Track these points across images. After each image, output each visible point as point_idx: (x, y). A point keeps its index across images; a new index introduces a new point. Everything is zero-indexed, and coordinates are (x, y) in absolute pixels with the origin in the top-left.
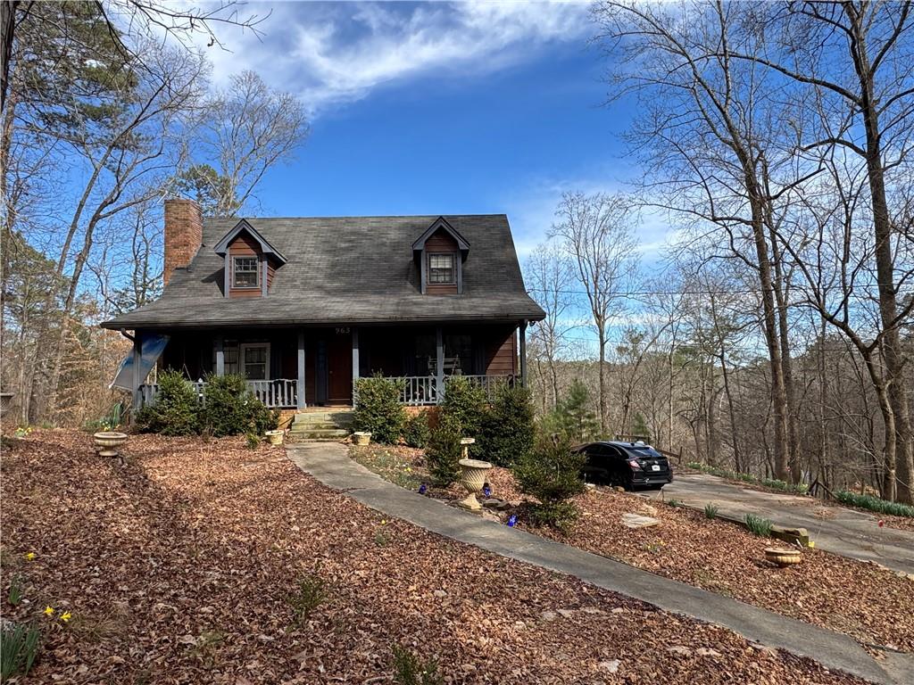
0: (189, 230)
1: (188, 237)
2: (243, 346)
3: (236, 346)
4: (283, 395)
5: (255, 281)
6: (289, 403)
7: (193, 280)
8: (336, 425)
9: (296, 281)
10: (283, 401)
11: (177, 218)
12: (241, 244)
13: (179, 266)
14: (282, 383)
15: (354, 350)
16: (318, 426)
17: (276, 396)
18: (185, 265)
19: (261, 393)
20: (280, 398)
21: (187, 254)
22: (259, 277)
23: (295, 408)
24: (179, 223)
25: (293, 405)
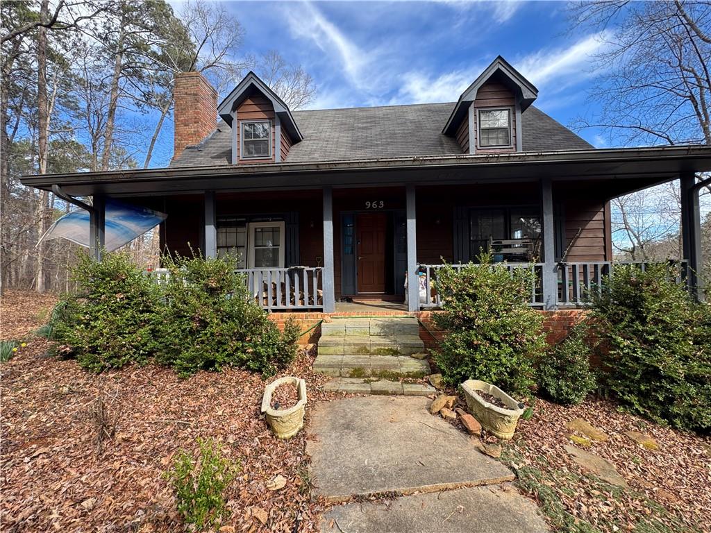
0: (199, 105)
1: (198, 113)
2: (253, 225)
3: (245, 226)
4: (302, 289)
5: (266, 151)
6: (311, 303)
7: (201, 156)
8: (395, 347)
9: (314, 154)
10: (302, 298)
11: (186, 94)
12: (250, 105)
13: (189, 145)
14: (301, 272)
15: (409, 221)
16: (363, 350)
17: (292, 291)
18: (195, 144)
19: (270, 287)
20: (297, 294)
21: (198, 131)
22: (271, 144)
23: (321, 310)
24: (189, 98)
25: (316, 306)
